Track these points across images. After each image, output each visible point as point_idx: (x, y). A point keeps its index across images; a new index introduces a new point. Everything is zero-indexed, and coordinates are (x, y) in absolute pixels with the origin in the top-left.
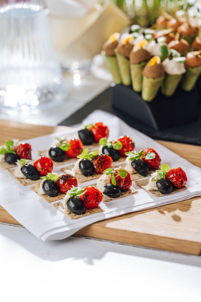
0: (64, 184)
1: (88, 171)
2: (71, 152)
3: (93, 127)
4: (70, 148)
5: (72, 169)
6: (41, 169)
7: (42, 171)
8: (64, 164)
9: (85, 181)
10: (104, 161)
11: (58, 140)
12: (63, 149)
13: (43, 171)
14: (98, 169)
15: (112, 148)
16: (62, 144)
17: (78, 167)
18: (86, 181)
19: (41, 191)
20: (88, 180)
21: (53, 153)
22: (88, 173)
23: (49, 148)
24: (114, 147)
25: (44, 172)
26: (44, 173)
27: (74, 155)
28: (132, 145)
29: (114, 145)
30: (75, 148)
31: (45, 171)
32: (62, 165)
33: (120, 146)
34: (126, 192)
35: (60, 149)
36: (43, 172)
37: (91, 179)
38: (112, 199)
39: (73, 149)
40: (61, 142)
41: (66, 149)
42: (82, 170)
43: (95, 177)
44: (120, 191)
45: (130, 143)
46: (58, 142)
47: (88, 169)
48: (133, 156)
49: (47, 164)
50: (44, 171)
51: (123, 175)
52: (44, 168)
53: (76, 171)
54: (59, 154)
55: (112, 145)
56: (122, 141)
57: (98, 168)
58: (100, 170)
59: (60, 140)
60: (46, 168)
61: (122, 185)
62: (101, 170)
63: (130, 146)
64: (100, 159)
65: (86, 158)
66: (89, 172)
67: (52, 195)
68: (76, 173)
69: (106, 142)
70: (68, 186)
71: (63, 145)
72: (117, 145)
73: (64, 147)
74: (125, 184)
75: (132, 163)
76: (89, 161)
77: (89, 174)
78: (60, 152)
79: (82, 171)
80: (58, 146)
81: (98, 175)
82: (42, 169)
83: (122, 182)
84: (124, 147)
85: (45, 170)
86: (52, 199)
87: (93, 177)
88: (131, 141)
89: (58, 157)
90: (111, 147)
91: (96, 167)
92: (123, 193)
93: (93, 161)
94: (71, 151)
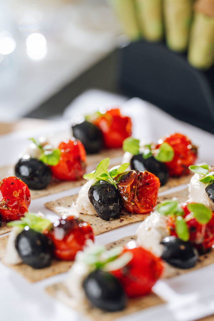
0: (65, 239)
1: (111, 207)
2: (64, 169)
3: (103, 118)
4: (61, 159)
5: (73, 205)
6: (4, 204)
7: (6, 209)
8: (50, 194)
9: (106, 230)
10: (142, 186)
11: (35, 142)
12: (45, 161)
13: (8, 210)
14: (133, 204)
15: (152, 158)
16: (43, 151)
17: (89, 200)
18: (108, 230)
19: (12, 256)
20: (113, 227)
21: (25, 171)
22: (111, 211)
23: (15, 161)
24: (156, 157)
25: (11, 212)
26: (12, 214)
27: (70, 174)
28: (193, 151)
29: (156, 152)
30: (72, 160)
31: (14, 210)
32: (46, 195)
33: (168, 153)
34: (208, 255)
35: (41, 162)
36: (8, 213)
37: (118, 226)
38: (181, 271)
39: (68, 162)
40: (41, 147)
41: (53, 162)
42: (98, 205)
43: (125, 222)
44: (196, 252)
45: (189, 147)
46: (33, 147)
47: (111, 204)
48: (208, 173)
49: (16, 194)
50: (10, 209)
51: (202, 216)
52: (12, 203)
53: (83, 209)
54: (37, 172)
55: (150, 153)
56: (173, 143)
57: (131, 201)
58: (136, 205)
59: (38, 144)
60: (15, 203)
61: (200, 239)
62: (138, 205)
63: (189, 153)
64: (134, 181)
65: (104, 178)
66: (113, 211)
67: (39, 265)
68: (82, 214)
69: (139, 147)
70: (75, 244)
71: (47, 153)
72: (161, 151)
73: (49, 156)
74: (206, 236)
75: (207, 190)
76: (113, 186)
77: (113, 214)
78: (40, 167)
79: (96, 208)
80: (34, 156)
81: (132, 217)
82: (7, 206)
83: (201, 231)
84: (177, 155)
85: (13, 207)
86: (38, 273)
87: (122, 221)
88: (189, 143)
89: (36, 179)
90: (150, 156)
91: (129, 199)
92: (202, 258)
93: (120, 186)
94: (65, 166)
